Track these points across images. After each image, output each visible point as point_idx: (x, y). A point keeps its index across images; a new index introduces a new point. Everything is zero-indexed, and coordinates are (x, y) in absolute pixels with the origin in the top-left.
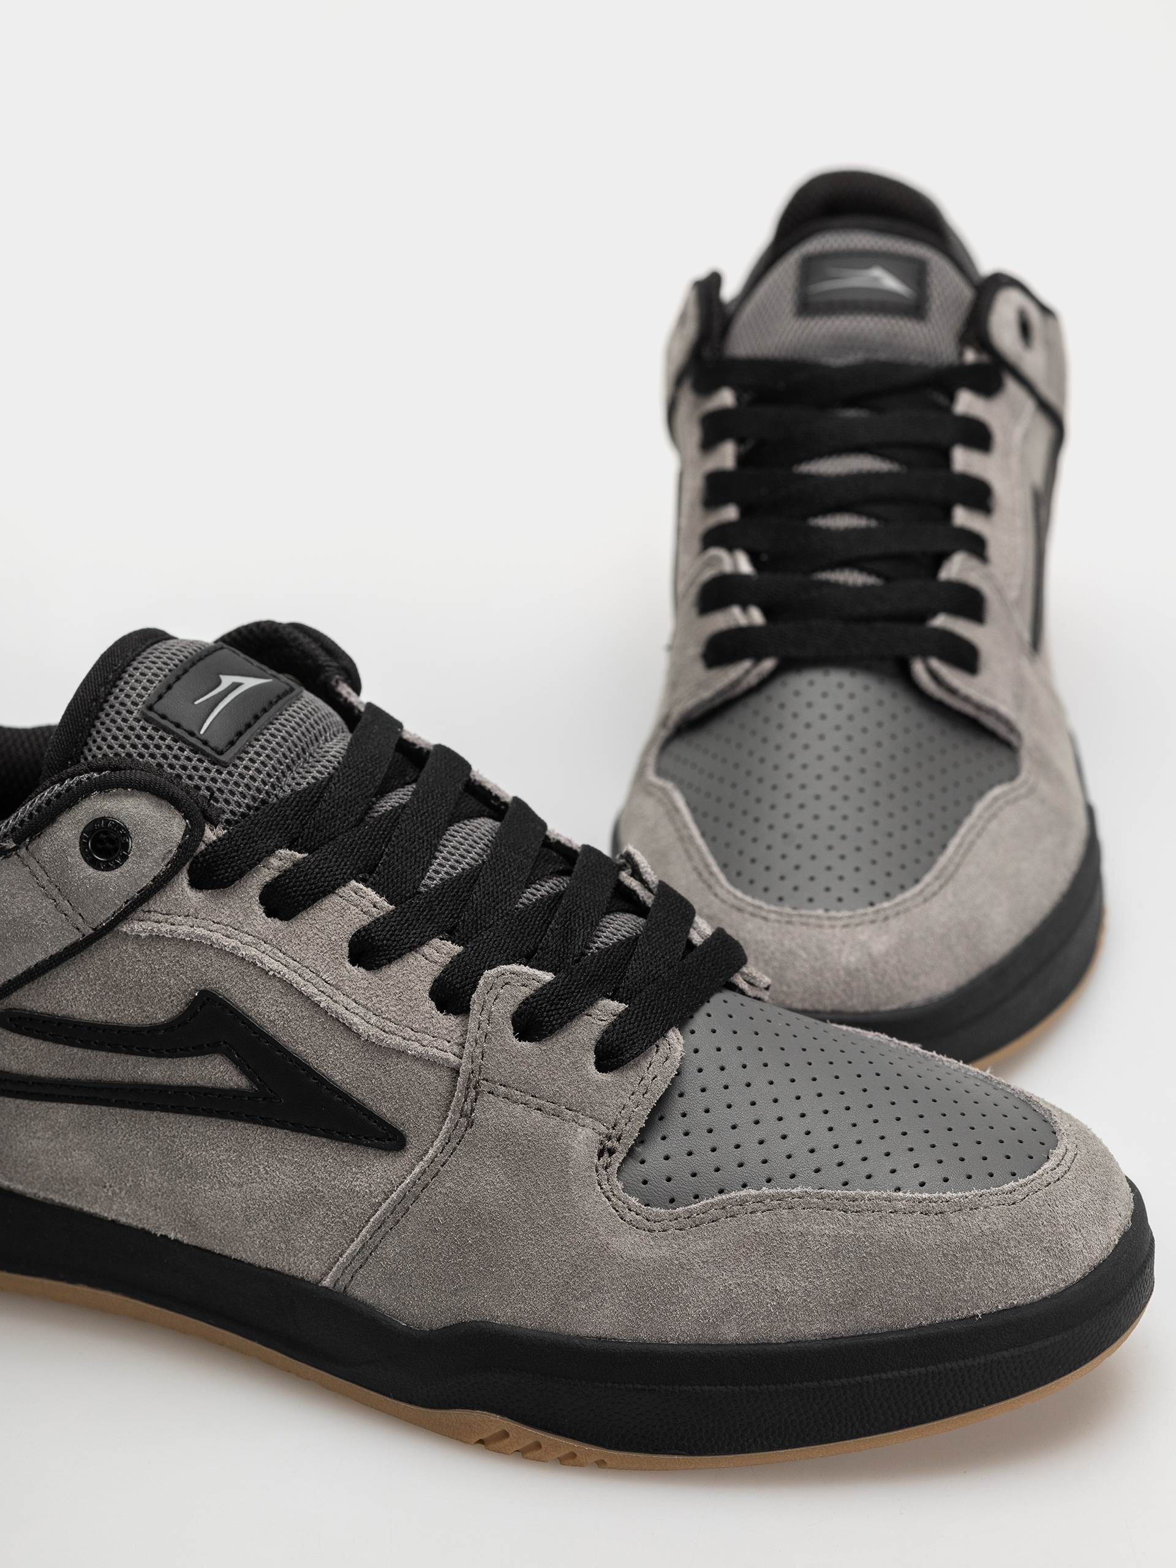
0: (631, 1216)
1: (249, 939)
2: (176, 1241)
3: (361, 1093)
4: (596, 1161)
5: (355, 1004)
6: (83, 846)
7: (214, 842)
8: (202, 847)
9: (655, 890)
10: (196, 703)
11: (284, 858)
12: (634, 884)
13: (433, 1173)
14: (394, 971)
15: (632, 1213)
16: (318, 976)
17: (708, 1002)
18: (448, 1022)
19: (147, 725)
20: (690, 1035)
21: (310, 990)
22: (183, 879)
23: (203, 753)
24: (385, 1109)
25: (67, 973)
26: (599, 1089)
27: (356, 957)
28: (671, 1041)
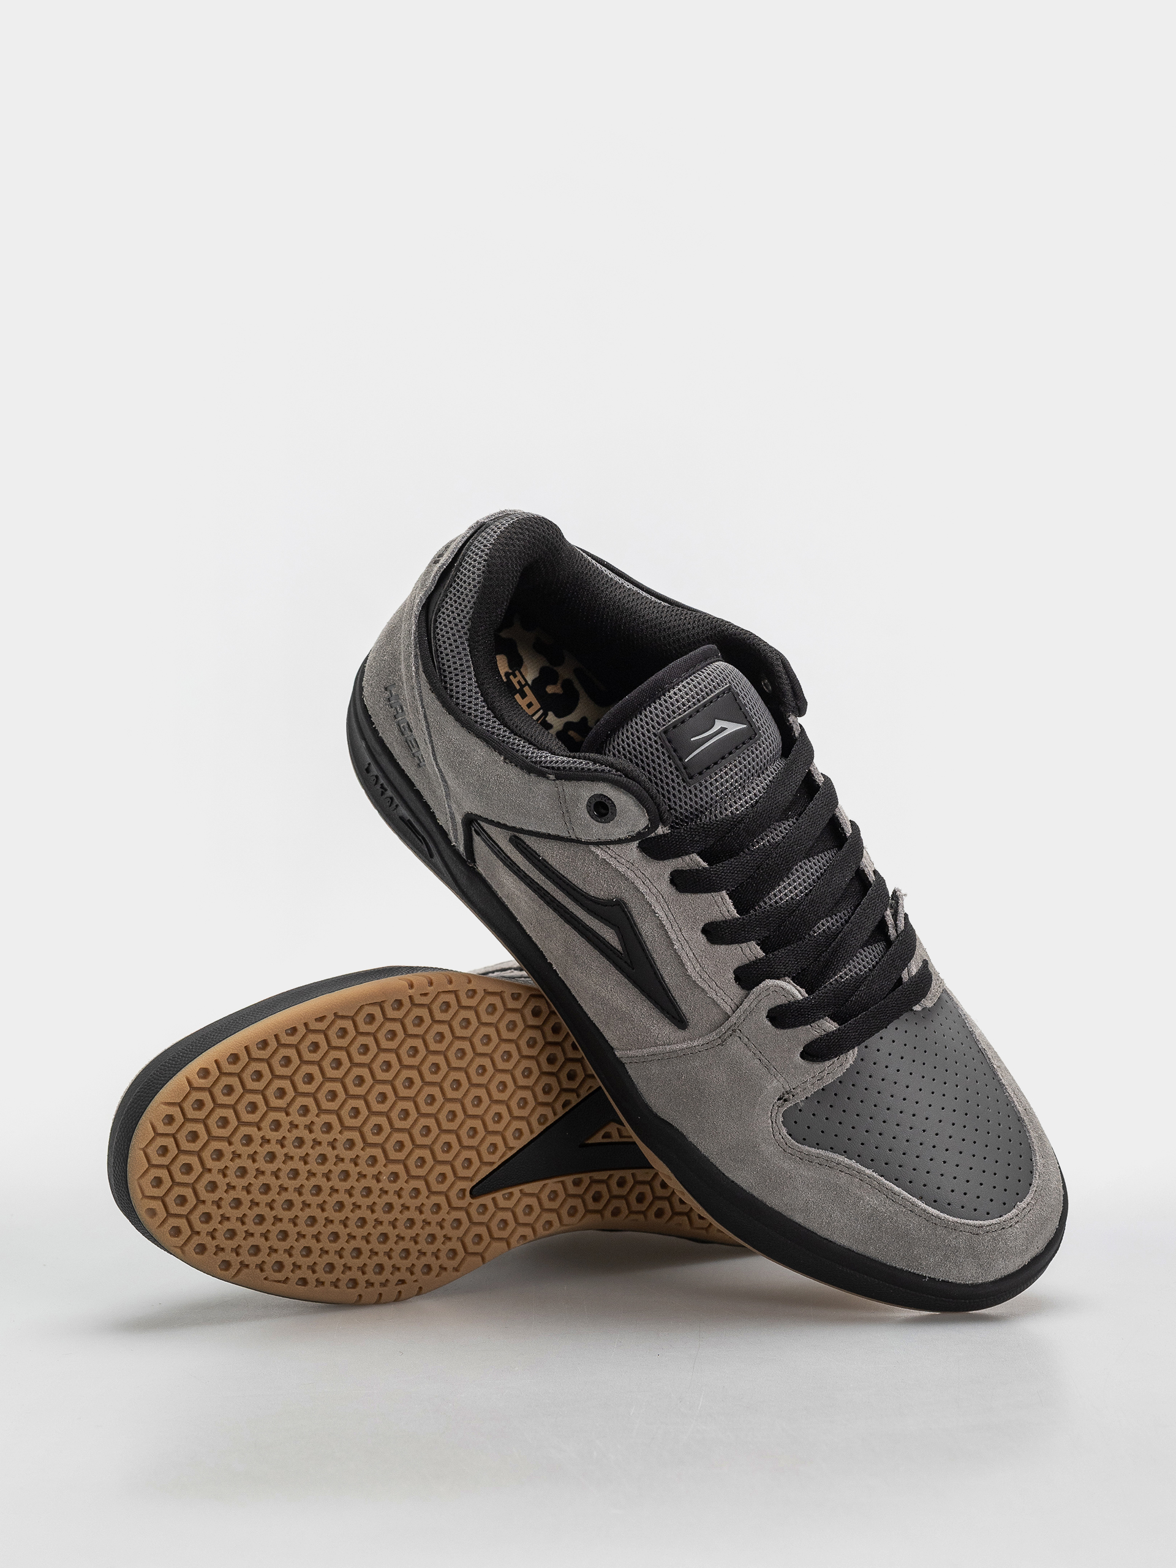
0: (779, 1137)
1: (655, 891)
2: (555, 971)
3: (676, 994)
4: (776, 1101)
5: (692, 955)
6: (589, 801)
7: (660, 835)
8: (653, 835)
9: (899, 932)
10: (692, 739)
11: (695, 861)
12: (890, 920)
13: (692, 1053)
14: (722, 949)
15: (780, 1136)
16: (681, 931)
17: (886, 1028)
18: (736, 990)
19: (659, 741)
20: (864, 1049)
21: (673, 936)
22: (636, 843)
23: (681, 773)
24: (684, 1008)
25: (556, 845)
26: (795, 1068)
27: (705, 931)
28: (848, 1057)
